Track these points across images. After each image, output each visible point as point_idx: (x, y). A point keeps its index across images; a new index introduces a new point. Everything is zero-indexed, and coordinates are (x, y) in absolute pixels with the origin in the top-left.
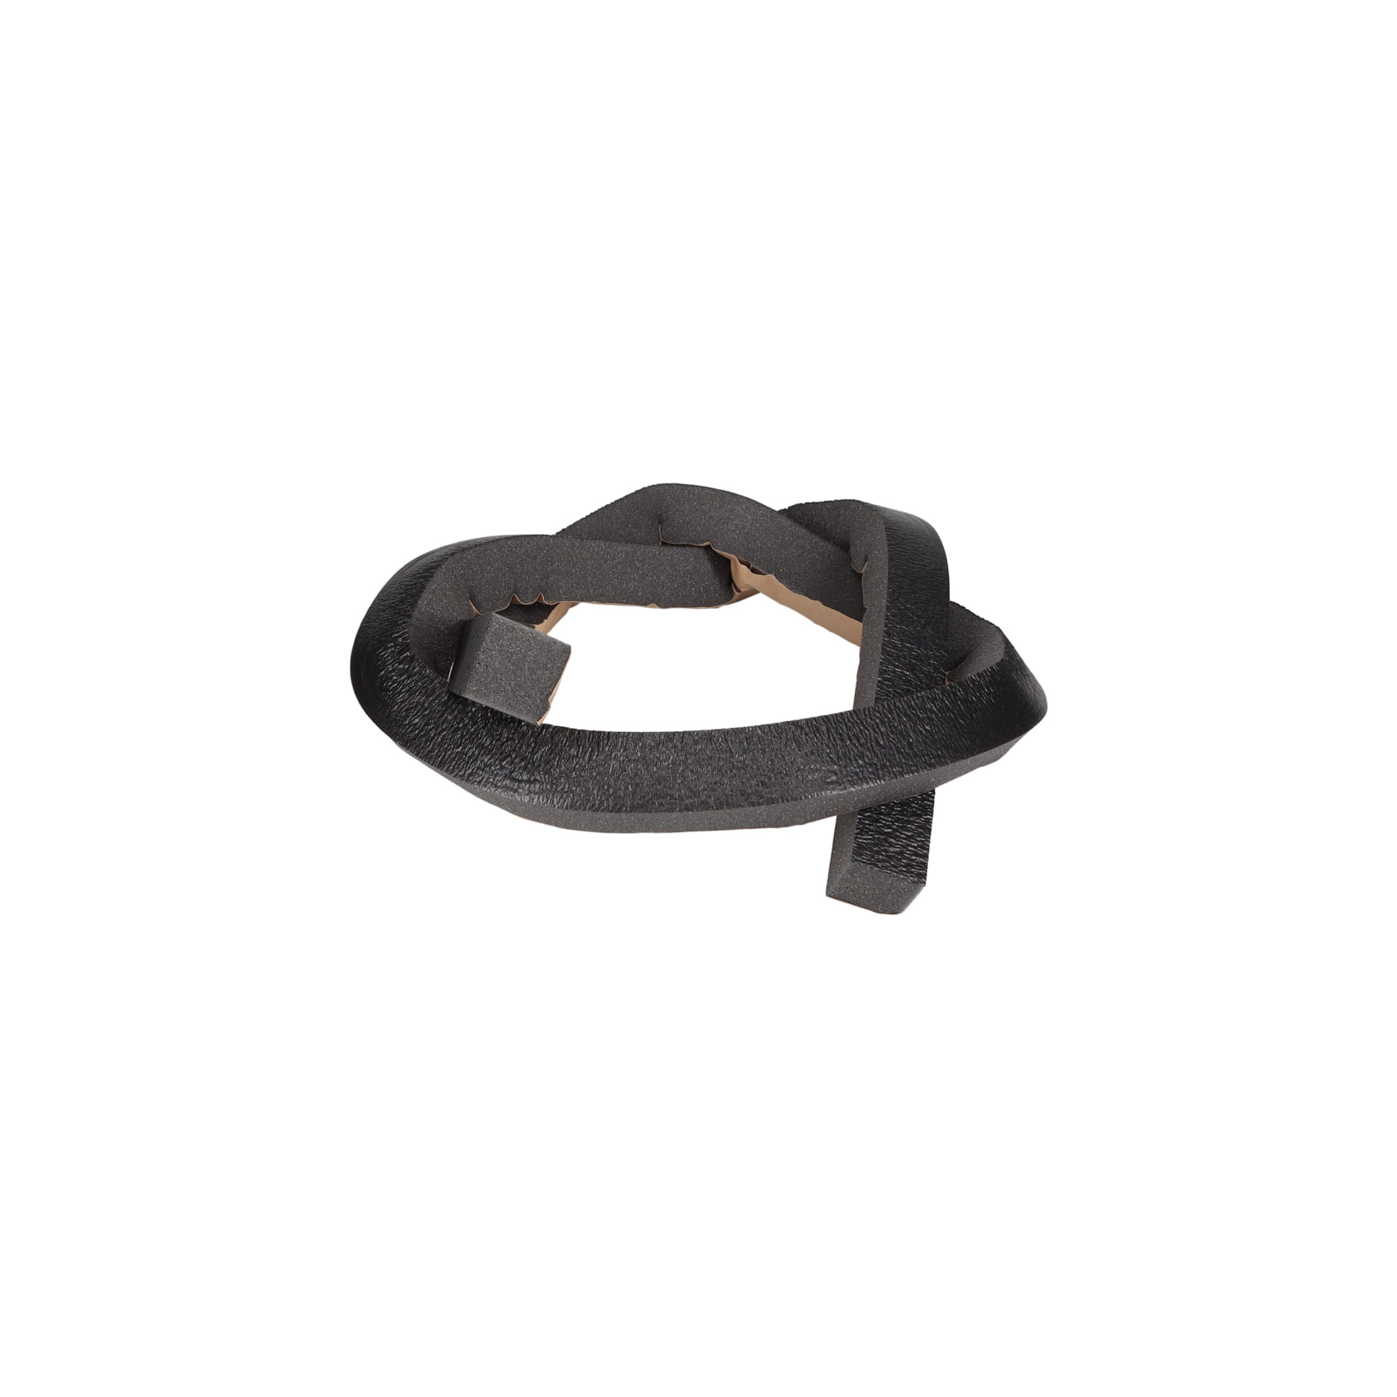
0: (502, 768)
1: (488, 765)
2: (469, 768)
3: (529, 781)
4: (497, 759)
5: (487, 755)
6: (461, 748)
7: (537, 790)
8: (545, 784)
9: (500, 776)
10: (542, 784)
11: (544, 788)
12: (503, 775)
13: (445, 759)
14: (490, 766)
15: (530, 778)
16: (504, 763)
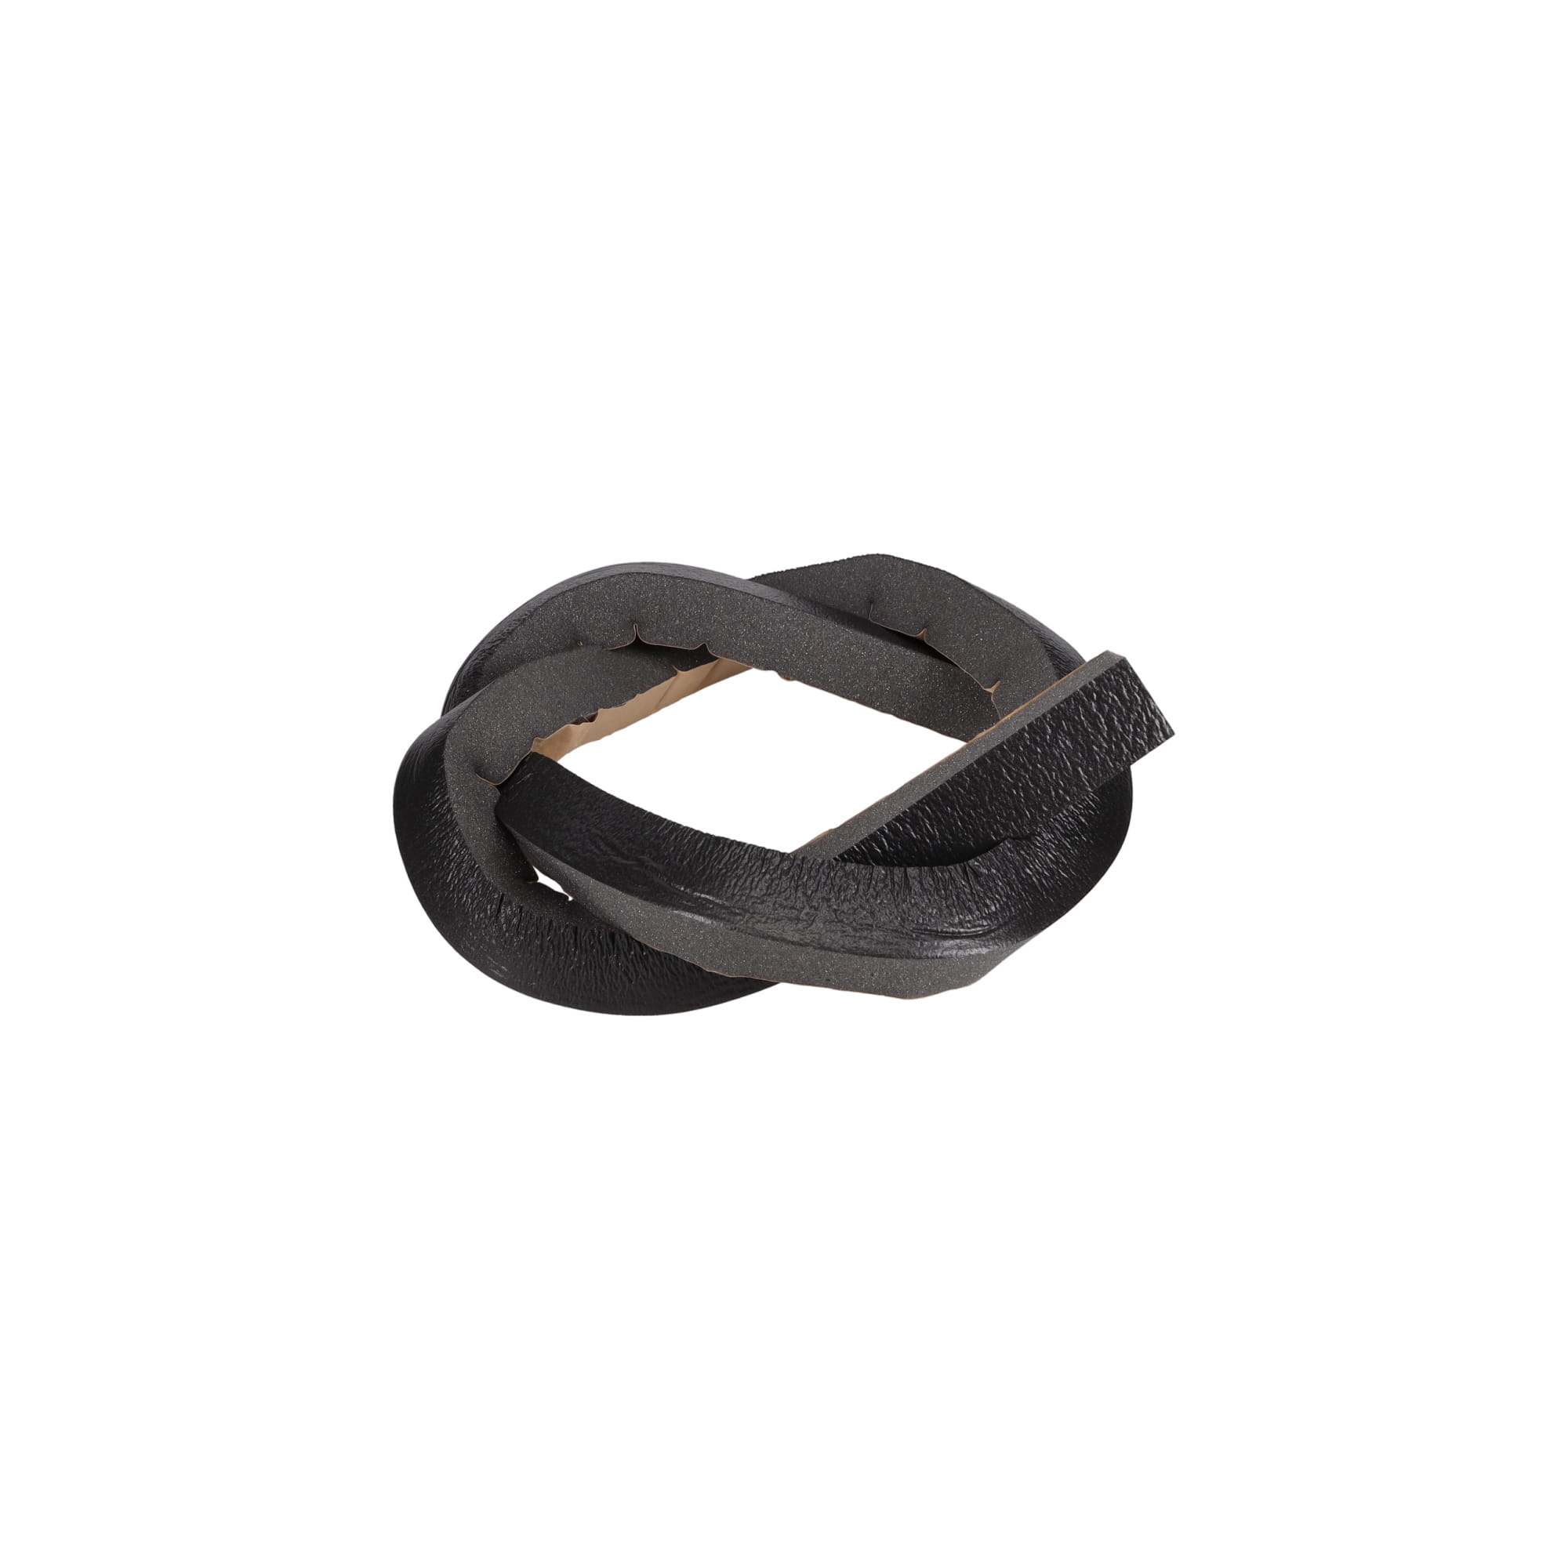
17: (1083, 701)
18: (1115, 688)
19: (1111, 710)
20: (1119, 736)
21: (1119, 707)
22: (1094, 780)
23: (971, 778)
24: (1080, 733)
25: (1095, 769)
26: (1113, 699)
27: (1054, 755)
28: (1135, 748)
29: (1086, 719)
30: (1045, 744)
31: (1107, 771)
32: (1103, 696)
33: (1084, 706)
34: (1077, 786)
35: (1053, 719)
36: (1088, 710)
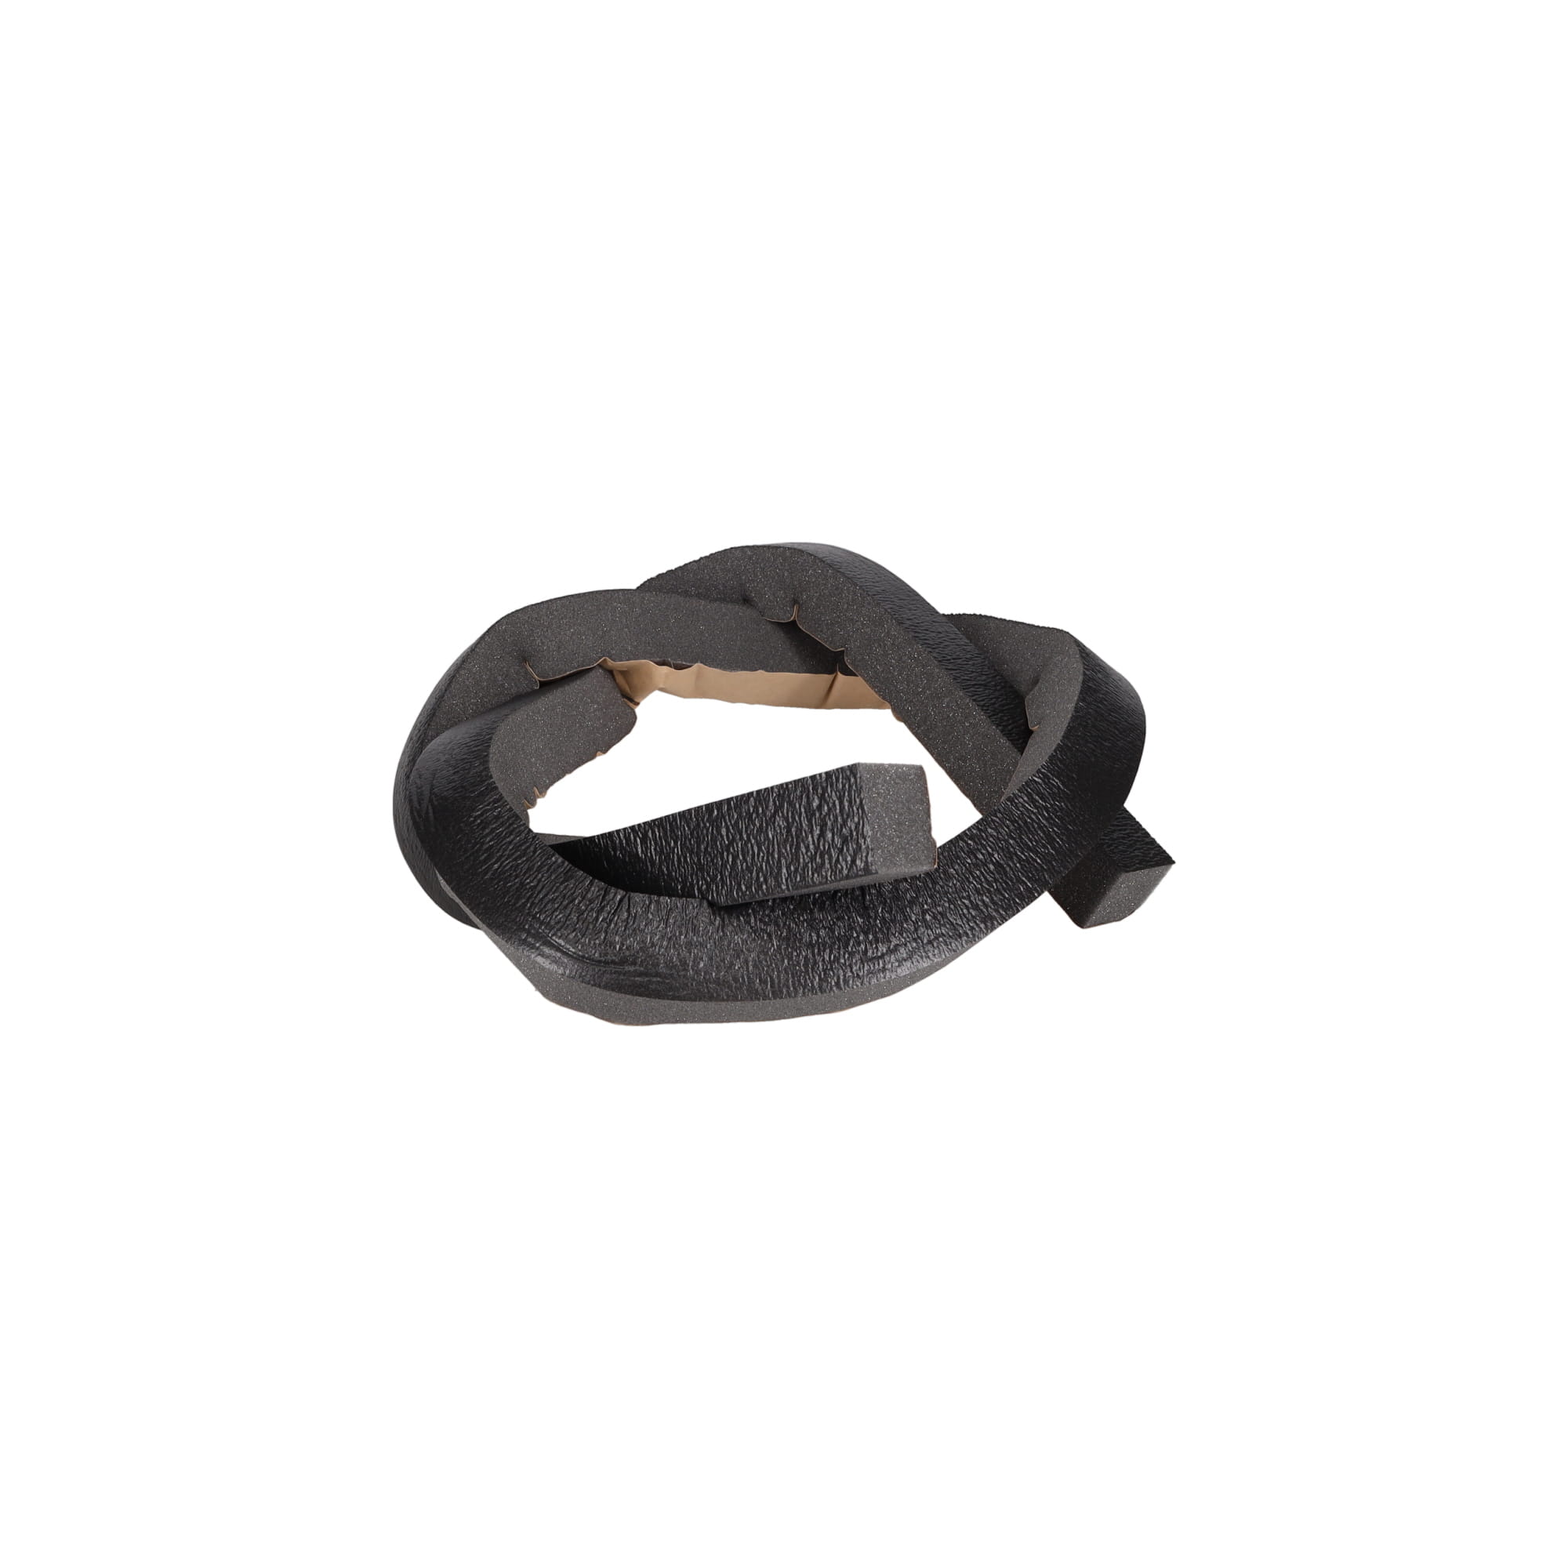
0: (851, 954)
1: (834, 961)
2: (814, 977)
3: (890, 951)
4: (839, 948)
5: (824, 951)
6: (786, 961)
7: (905, 955)
8: (908, 944)
9: (856, 964)
10: (906, 945)
11: (910, 948)
12: (859, 962)
13: (776, 986)
14: (837, 959)
15: (889, 948)
16: (850, 949)
17: (809, 791)
18: (839, 792)
19: (828, 814)
20: (827, 847)
21: (836, 815)
22: (791, 881)
23: (697, 820)
24: (795, 824)
25: (796, 870)
26: (834, 802)
27: (768, 835)
28: (836, 867)
29: (805, 812)
30: (764, 819)
31: (804, 878)
32: (826, 795)
33: (808, 797)
34: (776, 880)
35: (779, 795)
36: (809, 803)
